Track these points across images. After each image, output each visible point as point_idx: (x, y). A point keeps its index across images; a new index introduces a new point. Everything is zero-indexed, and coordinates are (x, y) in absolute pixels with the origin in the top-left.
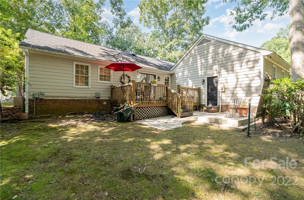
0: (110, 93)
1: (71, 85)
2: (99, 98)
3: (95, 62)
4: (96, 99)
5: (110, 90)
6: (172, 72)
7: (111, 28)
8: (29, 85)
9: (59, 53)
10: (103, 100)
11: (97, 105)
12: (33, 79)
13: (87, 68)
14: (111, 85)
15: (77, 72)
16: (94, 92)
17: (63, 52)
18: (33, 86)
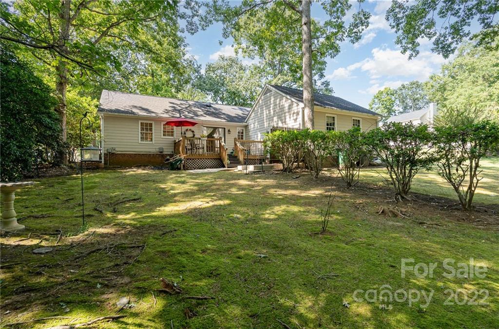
0: (173, 148)
1: (137, 141)
2: (162, 152)
3: (158, 120)
4: (159, 153)
5: (173, 145)
6: (246, 124)
7: (199, 65)
8: (105, 142)
9: (127, 115)
10: (166, 154)
11: (160, 159)
12: (108, 137)
13: (151, 125)
14: (173, 140)
15: (142, 129)
16: (158, 147)
17: (130, 113)
18: (107, 143)
